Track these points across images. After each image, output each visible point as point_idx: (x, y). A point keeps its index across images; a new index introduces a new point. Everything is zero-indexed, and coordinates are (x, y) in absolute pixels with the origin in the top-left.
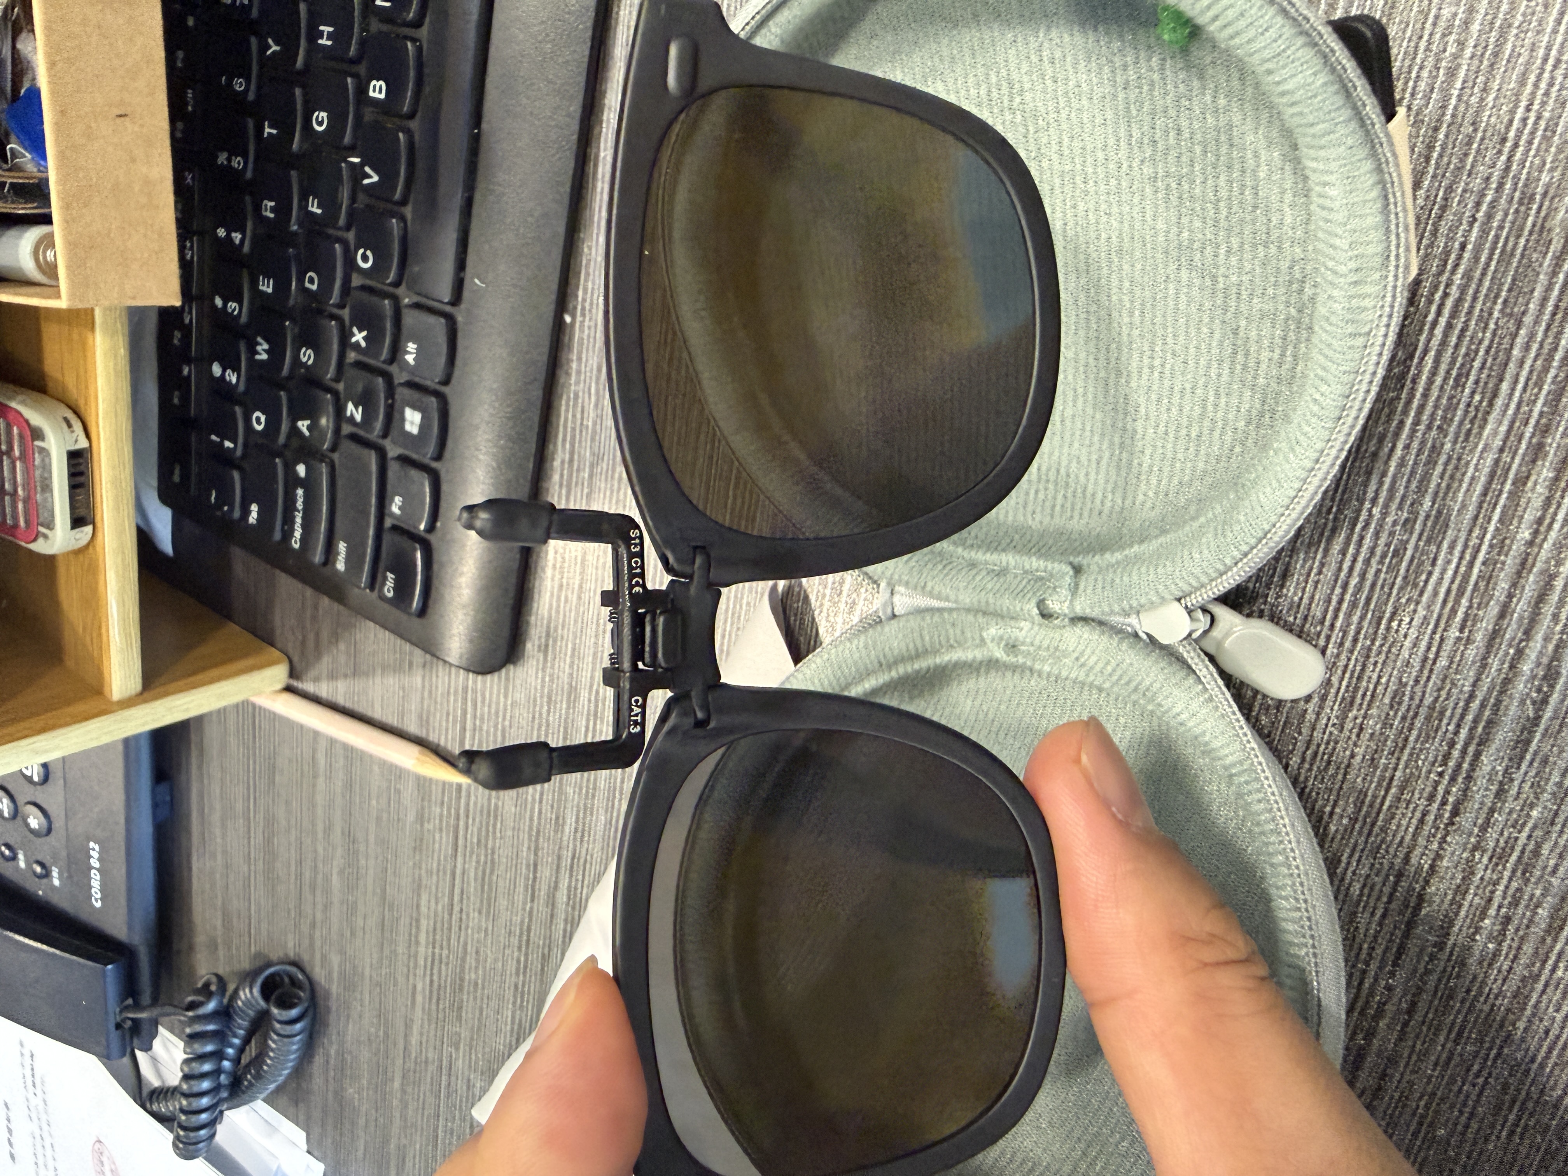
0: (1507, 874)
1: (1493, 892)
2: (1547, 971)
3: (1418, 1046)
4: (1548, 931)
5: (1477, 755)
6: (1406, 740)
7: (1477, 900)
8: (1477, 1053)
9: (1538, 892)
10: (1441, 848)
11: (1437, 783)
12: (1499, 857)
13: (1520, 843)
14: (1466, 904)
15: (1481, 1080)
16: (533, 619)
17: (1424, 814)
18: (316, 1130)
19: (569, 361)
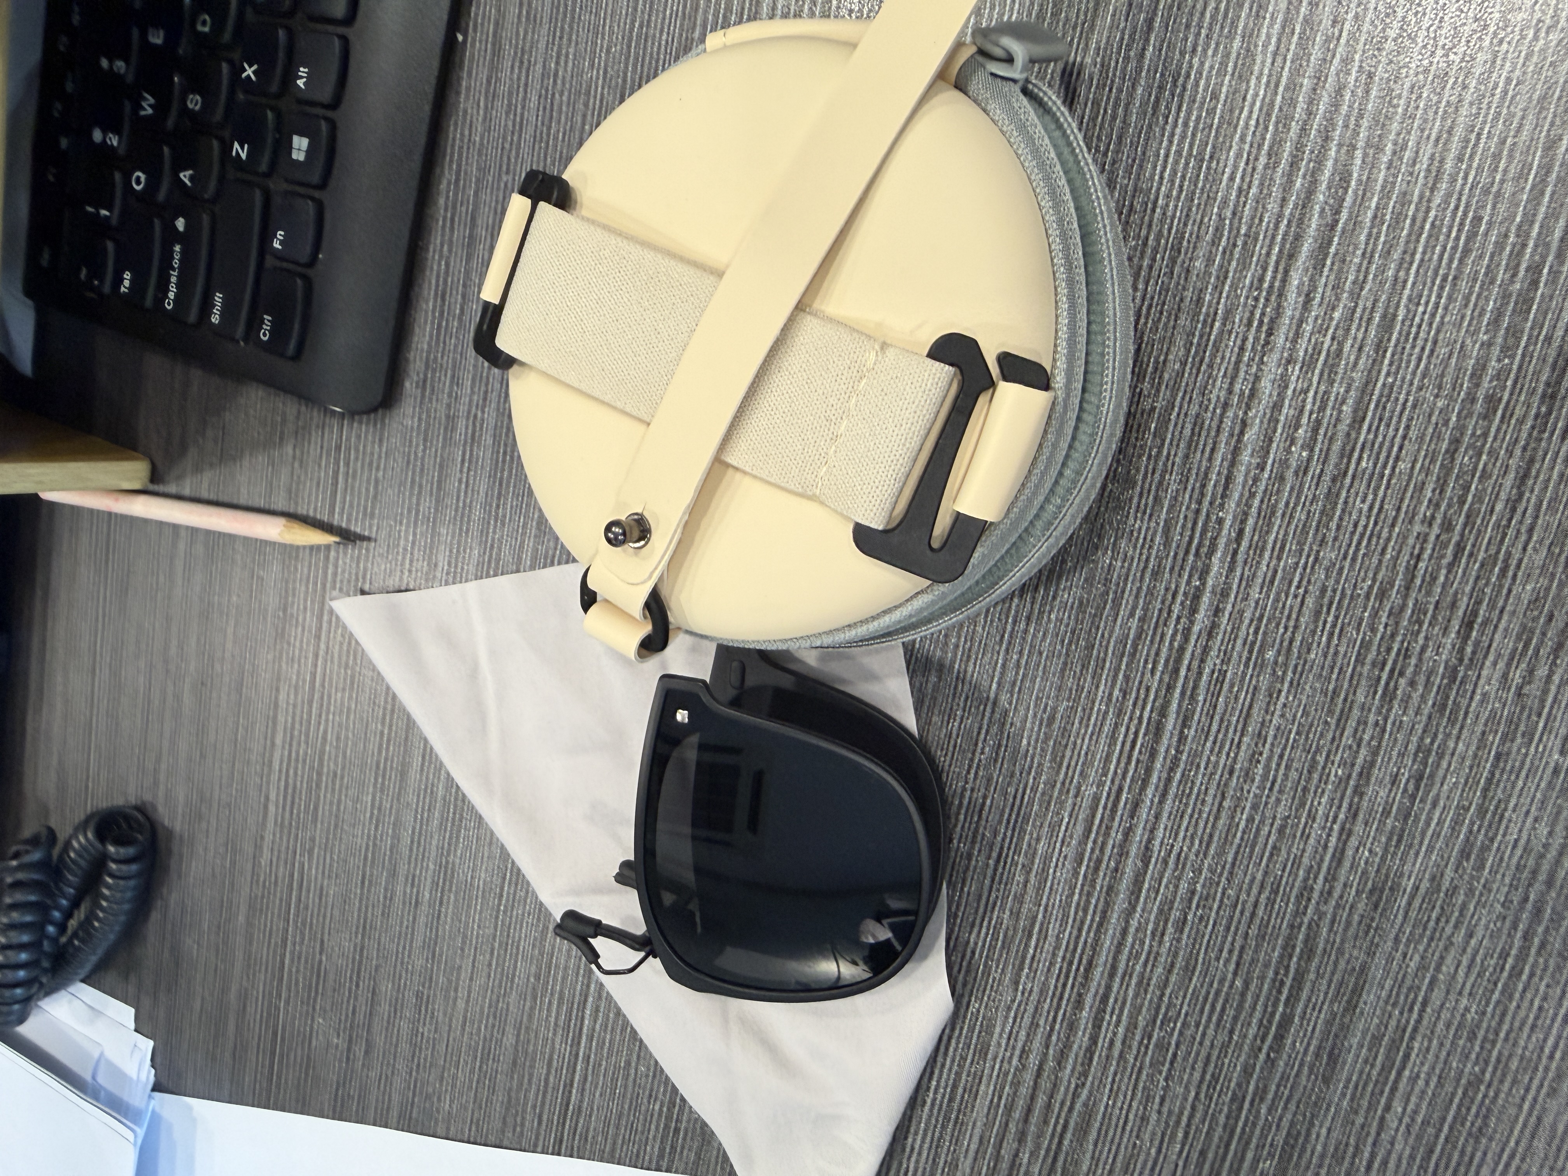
0: (1315, 379)
1: (1304, 401)
2: (1353, 466)
3: (1247, 573)
4: (1351, 426)
5: (1286, 272)
6: (1227, 272)
7: (1292, 412)
8: (1297, 564)
9: (1342, 390)
10: (1259, 369)
11: (1255, 307)
12: (1308, 365)
13: (1326, 346)
14: (1282, 418)
15: (1301, 591)
16: (411, 356)
17: (1245, 340)
18: (146, 1002)
19: (459, 79)
